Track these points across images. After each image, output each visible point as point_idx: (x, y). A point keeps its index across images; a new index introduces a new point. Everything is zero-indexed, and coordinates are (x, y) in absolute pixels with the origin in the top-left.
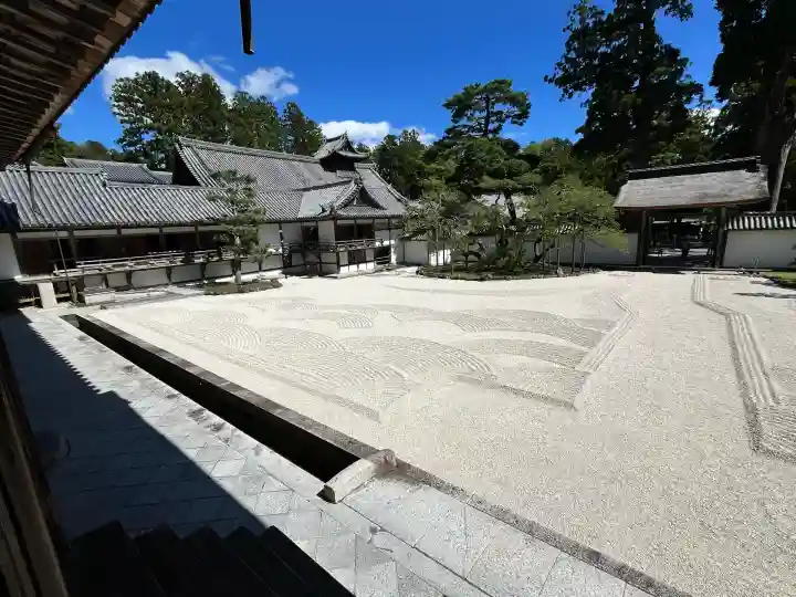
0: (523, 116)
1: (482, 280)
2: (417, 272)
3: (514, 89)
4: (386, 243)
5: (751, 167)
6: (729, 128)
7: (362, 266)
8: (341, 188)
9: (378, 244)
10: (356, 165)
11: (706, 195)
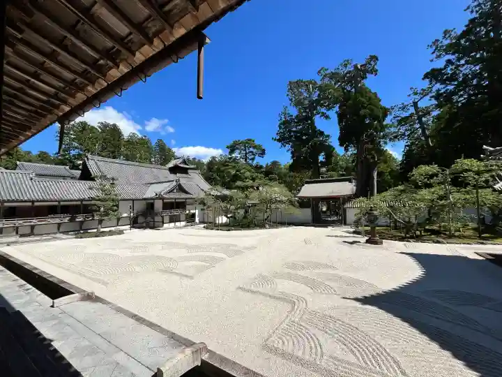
2: (204, 227)
3: (257, 143)
4: (192, 211)
7: (178, 224)
8: (168, 184)
9: (187, 212)
10: (189, 171)
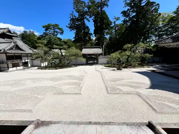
0: (62, 33)
1: (57, 69)
2: (38, 68)
3: (60, 27)
4: (26, 61)
5: (100, 48)
6: (96, 41)
7: (18, 68)
9: (23, 61)
10: (13, 37)
11: (95, 52)
